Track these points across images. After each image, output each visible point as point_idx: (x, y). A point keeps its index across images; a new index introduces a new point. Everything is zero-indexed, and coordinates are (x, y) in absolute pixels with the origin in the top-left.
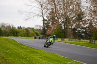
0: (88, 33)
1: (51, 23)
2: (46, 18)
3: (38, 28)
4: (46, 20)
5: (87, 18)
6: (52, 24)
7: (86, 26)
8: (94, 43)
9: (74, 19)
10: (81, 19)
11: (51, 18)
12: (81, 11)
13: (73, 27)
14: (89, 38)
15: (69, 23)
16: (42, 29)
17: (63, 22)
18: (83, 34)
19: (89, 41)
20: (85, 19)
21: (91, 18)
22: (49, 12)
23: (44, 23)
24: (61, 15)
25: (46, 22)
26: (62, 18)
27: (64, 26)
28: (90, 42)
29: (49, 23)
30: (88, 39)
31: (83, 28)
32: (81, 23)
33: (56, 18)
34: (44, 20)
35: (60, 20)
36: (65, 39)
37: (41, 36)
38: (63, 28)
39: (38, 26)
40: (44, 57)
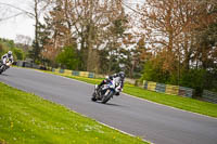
0: (133, 63)
1: (53, 34)
2: (43, 22)
3: (23, 41)
4: (43, 27)
5: (135, 29)
6: (55, 37)
7: (131, 47)
8: (145, 88)
9: (105, 29)
10: (121, 31)
11: (54, 23)
12: (123, 12)
13: (102, 47)
14: (134, 74)
15: (93, 38)
16: (31, 44)
17: (81, 34)
18: (121, 66)
19: (133, 82)
20: (130, 31)
21: (144, 31)
22: (52, 10)
23: (37, 33)
24: (76, 17)
25: (42, 30)
26: (78, 25)
27: (82, 42)
28: (136, 85)
29: (49, 34)
30: (132, 77)
31: (122, 51)
32: (120, 40)
33: (66, 24)
34: (38, 26)
35: (73, 29)
36: (82, 73)
37: (29, 60)
38: (79, 48)
39: (23, 37)
40: (35, 108)
